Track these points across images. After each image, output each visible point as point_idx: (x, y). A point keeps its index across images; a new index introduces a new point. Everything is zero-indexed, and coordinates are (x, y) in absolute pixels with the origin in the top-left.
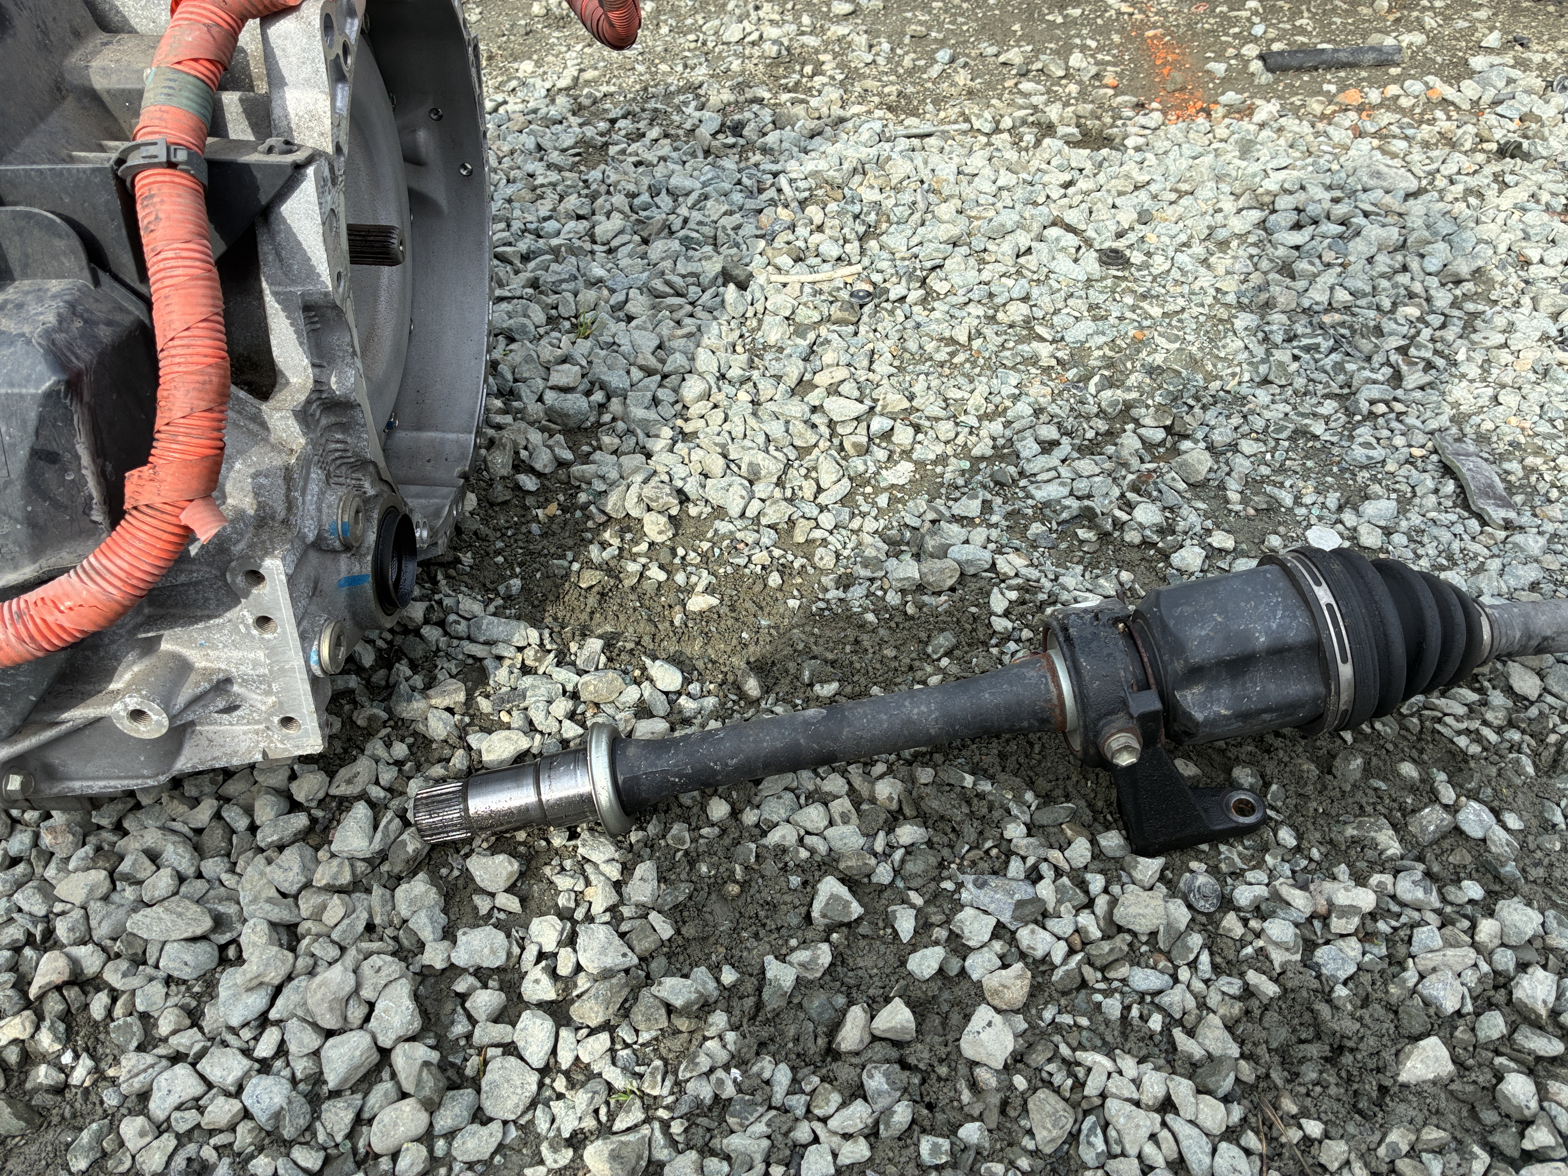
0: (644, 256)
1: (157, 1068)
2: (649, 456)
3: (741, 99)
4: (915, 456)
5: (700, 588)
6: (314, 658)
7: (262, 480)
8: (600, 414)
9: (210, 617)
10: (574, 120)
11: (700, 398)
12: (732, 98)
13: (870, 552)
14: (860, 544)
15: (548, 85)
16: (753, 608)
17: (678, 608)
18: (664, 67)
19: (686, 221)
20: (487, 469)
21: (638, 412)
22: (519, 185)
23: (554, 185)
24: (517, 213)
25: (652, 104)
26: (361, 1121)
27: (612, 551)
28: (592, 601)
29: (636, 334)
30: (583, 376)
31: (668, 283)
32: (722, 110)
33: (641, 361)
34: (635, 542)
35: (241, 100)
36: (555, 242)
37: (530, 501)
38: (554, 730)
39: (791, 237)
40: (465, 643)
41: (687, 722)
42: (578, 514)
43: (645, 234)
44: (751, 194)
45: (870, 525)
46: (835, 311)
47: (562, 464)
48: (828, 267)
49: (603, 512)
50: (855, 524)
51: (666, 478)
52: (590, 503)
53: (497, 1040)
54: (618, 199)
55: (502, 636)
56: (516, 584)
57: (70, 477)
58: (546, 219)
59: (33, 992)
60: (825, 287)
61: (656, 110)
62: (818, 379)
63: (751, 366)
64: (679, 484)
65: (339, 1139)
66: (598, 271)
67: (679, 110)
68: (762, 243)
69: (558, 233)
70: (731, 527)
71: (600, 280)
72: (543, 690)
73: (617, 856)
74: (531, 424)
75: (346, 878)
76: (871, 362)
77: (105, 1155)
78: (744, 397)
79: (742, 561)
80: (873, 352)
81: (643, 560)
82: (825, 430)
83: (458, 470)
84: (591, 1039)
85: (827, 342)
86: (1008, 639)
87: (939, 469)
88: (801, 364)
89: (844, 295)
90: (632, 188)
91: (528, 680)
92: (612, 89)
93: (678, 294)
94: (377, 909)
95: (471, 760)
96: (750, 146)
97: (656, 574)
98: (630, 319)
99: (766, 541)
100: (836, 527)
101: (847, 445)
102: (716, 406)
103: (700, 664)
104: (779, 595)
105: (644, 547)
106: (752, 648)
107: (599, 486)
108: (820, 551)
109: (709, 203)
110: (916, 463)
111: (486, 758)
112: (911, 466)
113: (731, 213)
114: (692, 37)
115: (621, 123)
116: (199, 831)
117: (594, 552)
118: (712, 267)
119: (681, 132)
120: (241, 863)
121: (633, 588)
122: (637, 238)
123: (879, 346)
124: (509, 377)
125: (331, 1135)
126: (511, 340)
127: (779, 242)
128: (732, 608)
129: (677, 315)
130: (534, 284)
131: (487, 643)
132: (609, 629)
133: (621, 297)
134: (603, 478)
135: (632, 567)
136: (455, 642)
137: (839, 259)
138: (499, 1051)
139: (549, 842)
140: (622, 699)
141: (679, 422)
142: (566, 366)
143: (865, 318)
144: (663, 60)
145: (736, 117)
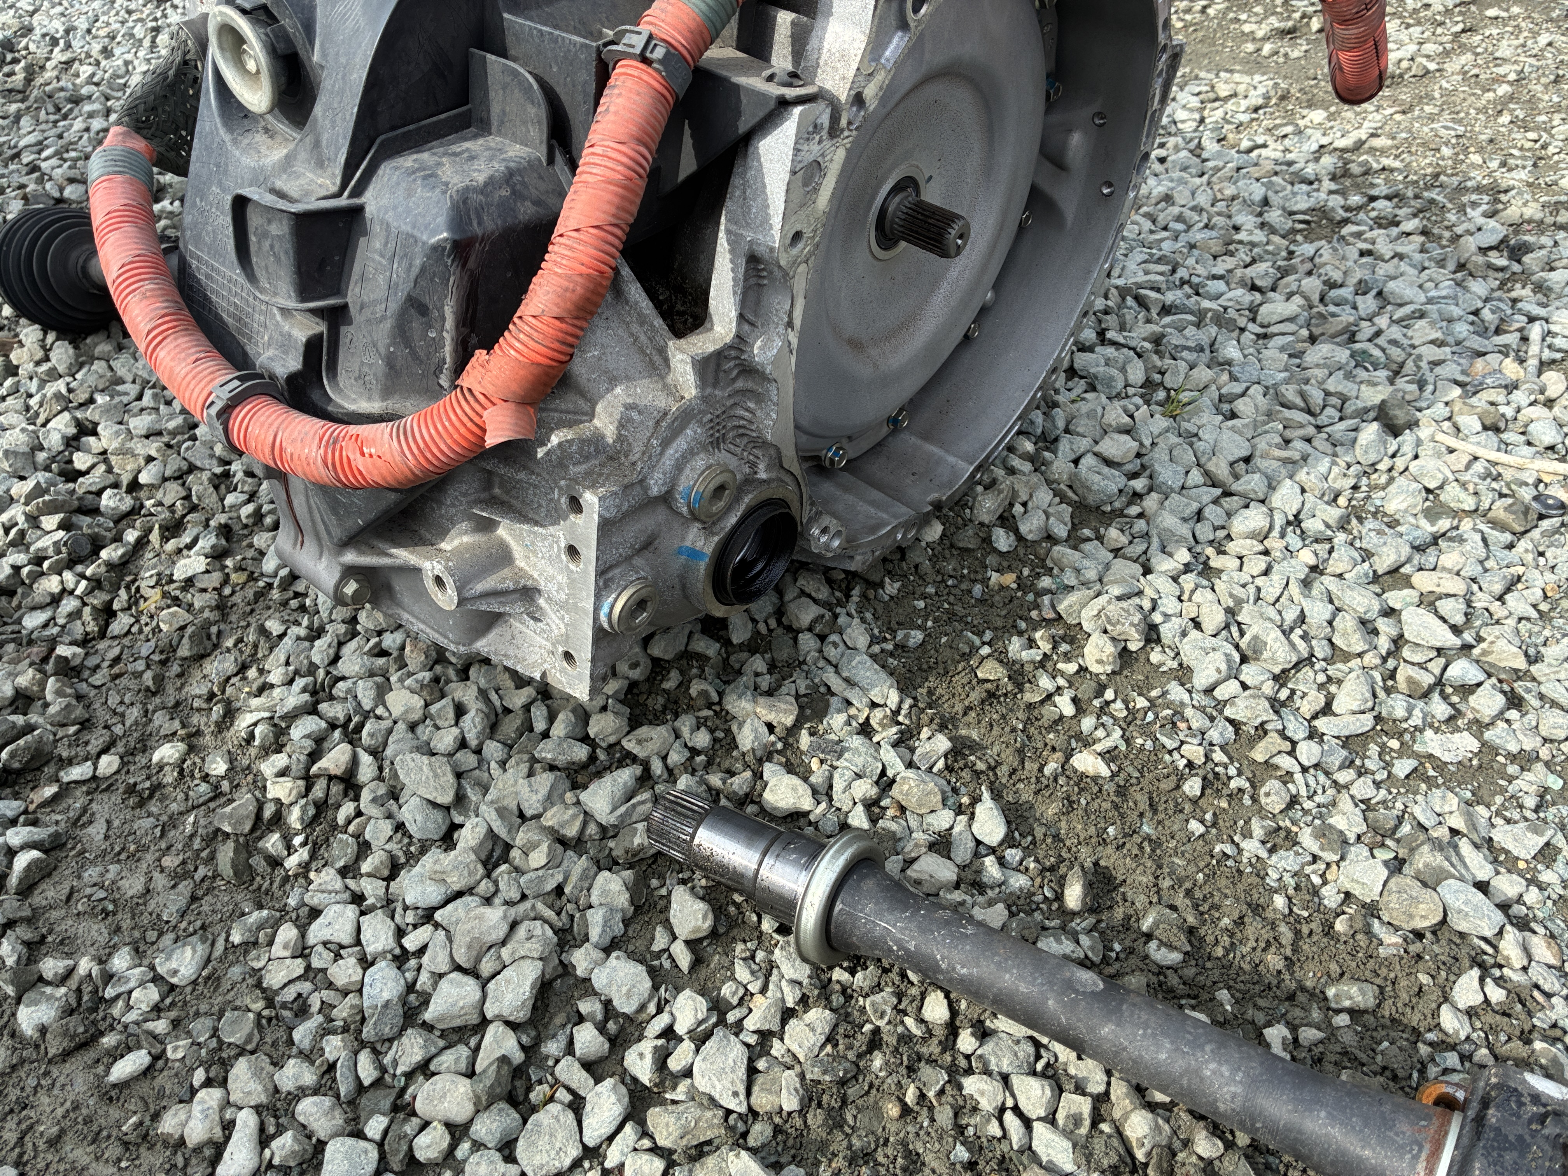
0: (1297, 355)
1: (338, 897)
2: (1147, 571)
3: (1549, 220)
4: (1488, 735)
5: (1098, 747)
6: (605, 610)
7: (634, 414)
8: (1129, 504)
9: (537, 523)
10: (1328, 185)
11: (1252, 535)
12: (1538, 216)
13: (1338, 821)
14: (1334, 804)
15: (1325, 141)
16: (1144, 806)
17: (1058, 755)
18: (1476, 158)
19: (1378, 333)
20: (971, 509)
21: (1169, 520)
22: (1214, 234)
23: (1253, 245)
24: (1191, 261)
25: (1433, 194)
26: (424, 1069)
27: (1035, 655)
28: (975, 696)
29: (1226, 435)
30: (1138, 455)
31: (1302, 395)
32: (1517, 227)
33: (1211, 466)
34: (1067, 657)
35: (793, 23)
36: (1206, 304)
37: (991, 560)
38: (845, 809)
39: (1501, 398)
40: (831, 669)
41: (979, 886)
42: (1031, 597)
43: (1316, 331)
44: (1483, 331)
45: (1363, 788)
46: (1499, 509)
47: (1050, 538)
48: (1527, 451)
49: (1054, 607)
50: (1343, 777)
51: (1147, 605)
52: (1049, 591)
53: (574, 1086)
54: (1312, 285)
55: (864, 683)
56: (917, 636)
57: (432, 334)
58: (1215, 277)
59: (314, 769)
60: (1508, 475)
61: (1432, 201)
62: (1418, 579)
63: (1343, 525)
64: (1157, 618)
65: (398, 1072)
66: (1231, 351)
67: (1462, 210)
68: (1457, 391)
69: (1218, 297)
70: (1186, 697)
71: (1229, 363)
72: (860, 761)
73: (805, 982)
74: (1049, 482)
75: (571, 831)
76: (1508, 590)
77: (255, 944)
78: (1307, 557)
79: (1170, 744)
80: (1519, 579)
81: (1061, 682)
82: (1384, 644)
83: (934, 496)
84: (646, 1157)
85: (1461, 540)
86: (1453, 1047)
87: (1513, 769)
88: (1406, 550)
89: (1526, 494)
90: (1337, 276)
91: (857, 742)
92: (1397, 164)
93: (1310, 412)
94: (574, 879)
95: (753, 788)
96: (1525, 277)
97: (1065, 705)
98: (1233, 415)
99: (1214, 735)
100: (1316, 766)
101: (1400, 676)
102: (1266, 553)
103: (1039, 832)
104: (1188, 807)
105: (1071, 668)
106: (1110, 850)
107: (1069, 578)
108: (1272, 785)
109: (1422, 323)
110: (1484, 744)
111: (768, 796)
112: (1474, 745)
113: (1439, 343)
114: (1532, 135)
115: (1380, 204)
116: (507, 711)
117: (1015, 647)
118: (1373, 396)
119: (1447, 234)
120: (512, 761)
121: (1030, 706)
122: (1305, 333)
123: (1533, 575)
124: (1061, 424)
125: (395, 1063)
126: (1092, 388)
127: (1480, 401)
128: (1122, 791)
129: (1288, 434)
130: (1157, 340)
131: (847, 680)
132: (974, 735)
133: (1238, 388)
134: (1078, 571)
135: (1045, 683)
136: (821, 663)
137: (1551, 448)
138: (568, 1098)
139: (760, 921)
140: (930, 819)
141: (1210, 551)
142: (1126, 437)
143: (1536, 534)
144: (1480, 150)
145: (1527, 238)
